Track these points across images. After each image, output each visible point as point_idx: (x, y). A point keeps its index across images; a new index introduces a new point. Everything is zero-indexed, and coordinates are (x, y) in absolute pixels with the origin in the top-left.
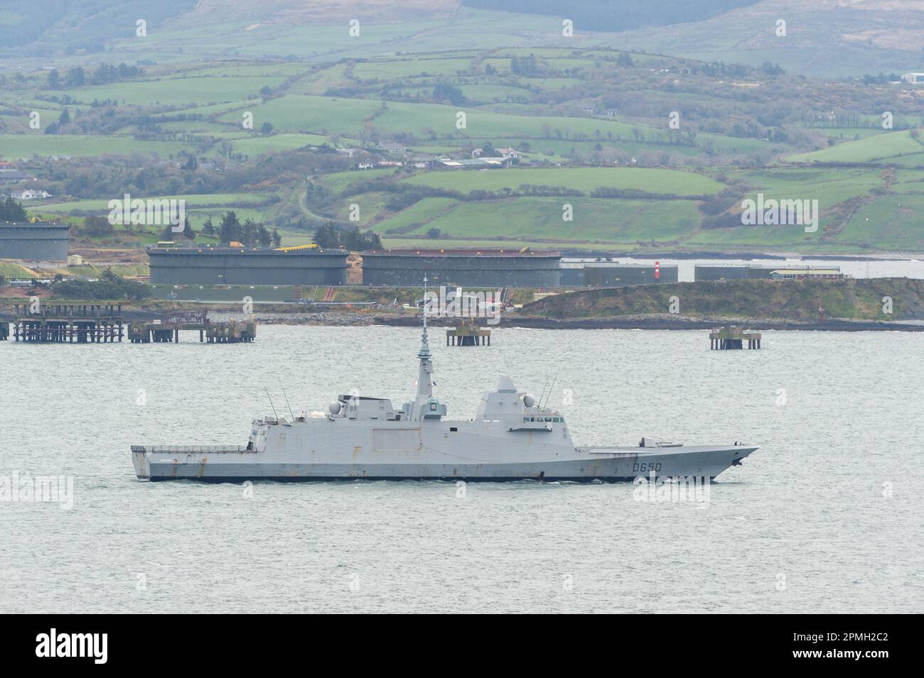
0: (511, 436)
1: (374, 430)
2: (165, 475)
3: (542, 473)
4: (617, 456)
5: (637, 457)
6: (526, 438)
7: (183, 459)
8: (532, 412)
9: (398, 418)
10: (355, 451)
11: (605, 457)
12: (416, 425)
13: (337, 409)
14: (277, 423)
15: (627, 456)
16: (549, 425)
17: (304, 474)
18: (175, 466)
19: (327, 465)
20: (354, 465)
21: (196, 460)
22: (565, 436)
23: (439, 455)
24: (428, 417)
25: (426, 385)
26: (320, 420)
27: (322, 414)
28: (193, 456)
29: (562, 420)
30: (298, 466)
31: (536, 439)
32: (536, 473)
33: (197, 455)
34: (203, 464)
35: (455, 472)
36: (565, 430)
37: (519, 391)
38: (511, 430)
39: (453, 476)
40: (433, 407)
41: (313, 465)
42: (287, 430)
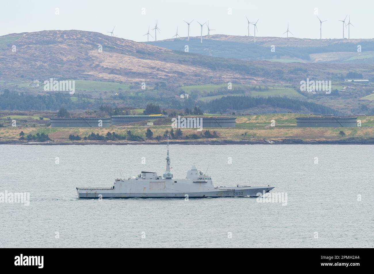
0: (195, 184)
1: (150, 182)
2: (84, 197)
3: (204, 195)
4: (228, 190)
5: (234, 190)
6: (199, 184)
7: (89, 192)
8: (202, 176)
9: (158, 179)
10: (144, 189)
11: (224, 190)
12: (163, 181)
13: (140, 176)
14: (119, 180)
15: (231, 190)
16: (206, 181)
17: (128, 196)
18: (87, 194)
19: (135, 193)
20: (144, 193)
21: (93, 192)
22: (211, 184)
23: (171, 190)
24: (167, 178)
25: (168, 169)
26: (134, 179)
27: (135, 177)
28: (92, 190)
29: (211, 179)
30: (126, 193)
31: (202, 185)
32: (202, 196)
33: (94, 190)
34: (95, 193)
35: (176, 196)
36: (211, 182)
37: (198, 170)
38: (194, 182)
39: (175, 196)
40: (169, 175)
41: (131, 193)
42: (123, 183)
